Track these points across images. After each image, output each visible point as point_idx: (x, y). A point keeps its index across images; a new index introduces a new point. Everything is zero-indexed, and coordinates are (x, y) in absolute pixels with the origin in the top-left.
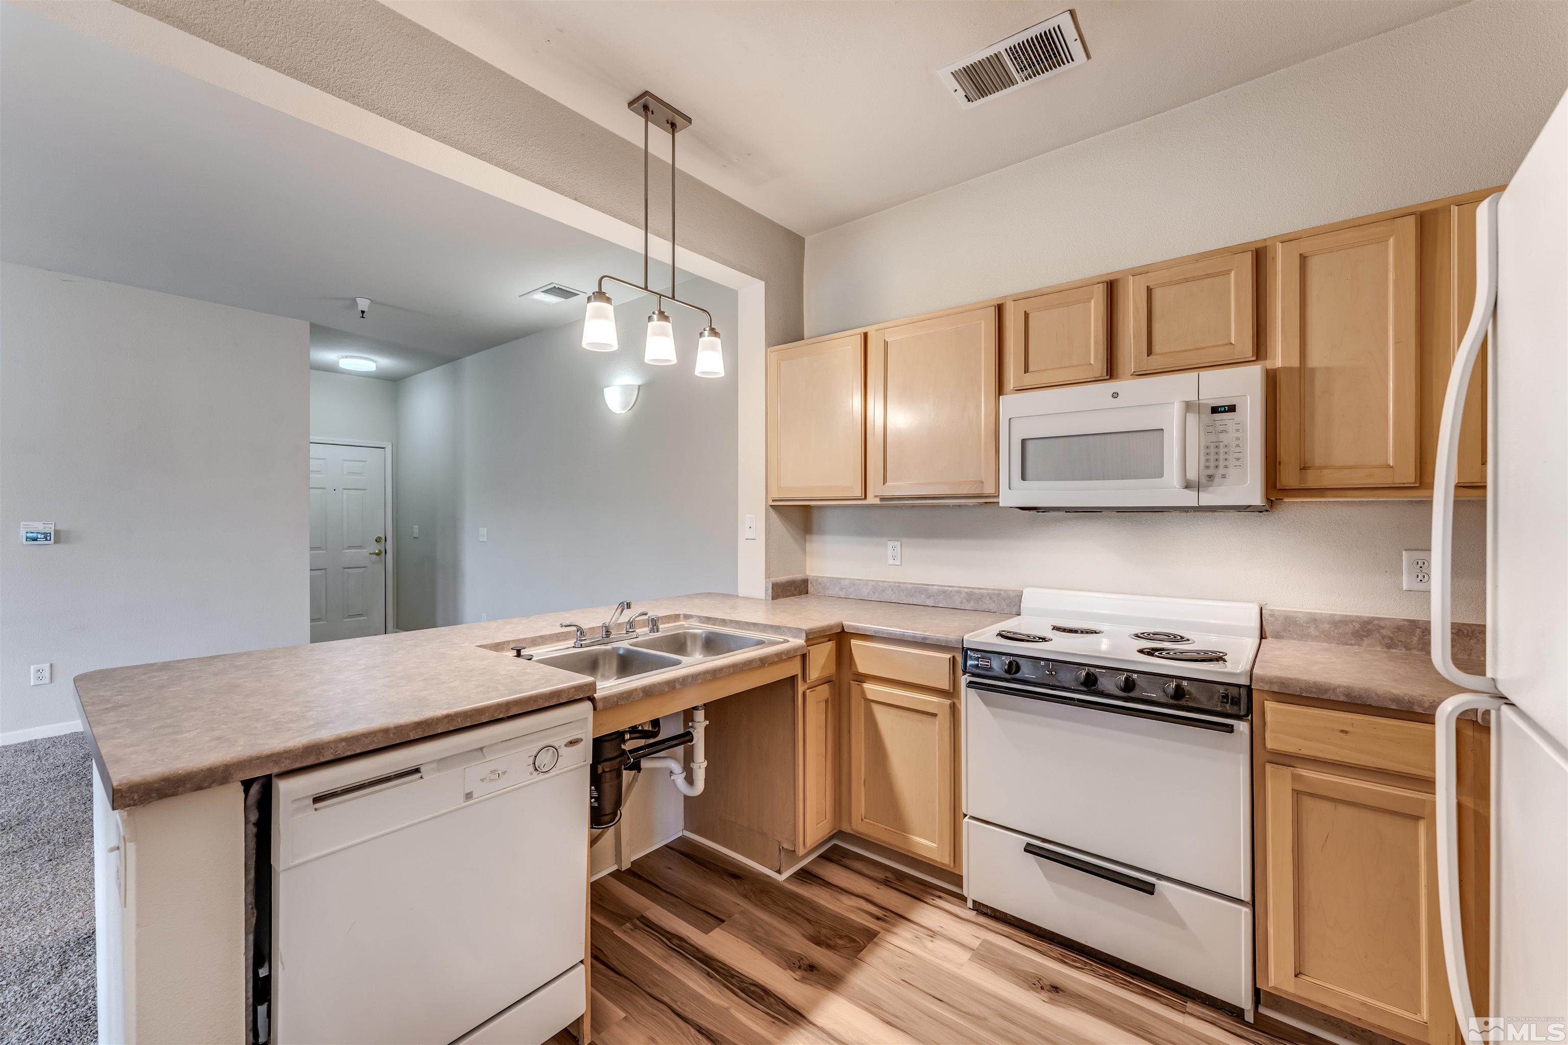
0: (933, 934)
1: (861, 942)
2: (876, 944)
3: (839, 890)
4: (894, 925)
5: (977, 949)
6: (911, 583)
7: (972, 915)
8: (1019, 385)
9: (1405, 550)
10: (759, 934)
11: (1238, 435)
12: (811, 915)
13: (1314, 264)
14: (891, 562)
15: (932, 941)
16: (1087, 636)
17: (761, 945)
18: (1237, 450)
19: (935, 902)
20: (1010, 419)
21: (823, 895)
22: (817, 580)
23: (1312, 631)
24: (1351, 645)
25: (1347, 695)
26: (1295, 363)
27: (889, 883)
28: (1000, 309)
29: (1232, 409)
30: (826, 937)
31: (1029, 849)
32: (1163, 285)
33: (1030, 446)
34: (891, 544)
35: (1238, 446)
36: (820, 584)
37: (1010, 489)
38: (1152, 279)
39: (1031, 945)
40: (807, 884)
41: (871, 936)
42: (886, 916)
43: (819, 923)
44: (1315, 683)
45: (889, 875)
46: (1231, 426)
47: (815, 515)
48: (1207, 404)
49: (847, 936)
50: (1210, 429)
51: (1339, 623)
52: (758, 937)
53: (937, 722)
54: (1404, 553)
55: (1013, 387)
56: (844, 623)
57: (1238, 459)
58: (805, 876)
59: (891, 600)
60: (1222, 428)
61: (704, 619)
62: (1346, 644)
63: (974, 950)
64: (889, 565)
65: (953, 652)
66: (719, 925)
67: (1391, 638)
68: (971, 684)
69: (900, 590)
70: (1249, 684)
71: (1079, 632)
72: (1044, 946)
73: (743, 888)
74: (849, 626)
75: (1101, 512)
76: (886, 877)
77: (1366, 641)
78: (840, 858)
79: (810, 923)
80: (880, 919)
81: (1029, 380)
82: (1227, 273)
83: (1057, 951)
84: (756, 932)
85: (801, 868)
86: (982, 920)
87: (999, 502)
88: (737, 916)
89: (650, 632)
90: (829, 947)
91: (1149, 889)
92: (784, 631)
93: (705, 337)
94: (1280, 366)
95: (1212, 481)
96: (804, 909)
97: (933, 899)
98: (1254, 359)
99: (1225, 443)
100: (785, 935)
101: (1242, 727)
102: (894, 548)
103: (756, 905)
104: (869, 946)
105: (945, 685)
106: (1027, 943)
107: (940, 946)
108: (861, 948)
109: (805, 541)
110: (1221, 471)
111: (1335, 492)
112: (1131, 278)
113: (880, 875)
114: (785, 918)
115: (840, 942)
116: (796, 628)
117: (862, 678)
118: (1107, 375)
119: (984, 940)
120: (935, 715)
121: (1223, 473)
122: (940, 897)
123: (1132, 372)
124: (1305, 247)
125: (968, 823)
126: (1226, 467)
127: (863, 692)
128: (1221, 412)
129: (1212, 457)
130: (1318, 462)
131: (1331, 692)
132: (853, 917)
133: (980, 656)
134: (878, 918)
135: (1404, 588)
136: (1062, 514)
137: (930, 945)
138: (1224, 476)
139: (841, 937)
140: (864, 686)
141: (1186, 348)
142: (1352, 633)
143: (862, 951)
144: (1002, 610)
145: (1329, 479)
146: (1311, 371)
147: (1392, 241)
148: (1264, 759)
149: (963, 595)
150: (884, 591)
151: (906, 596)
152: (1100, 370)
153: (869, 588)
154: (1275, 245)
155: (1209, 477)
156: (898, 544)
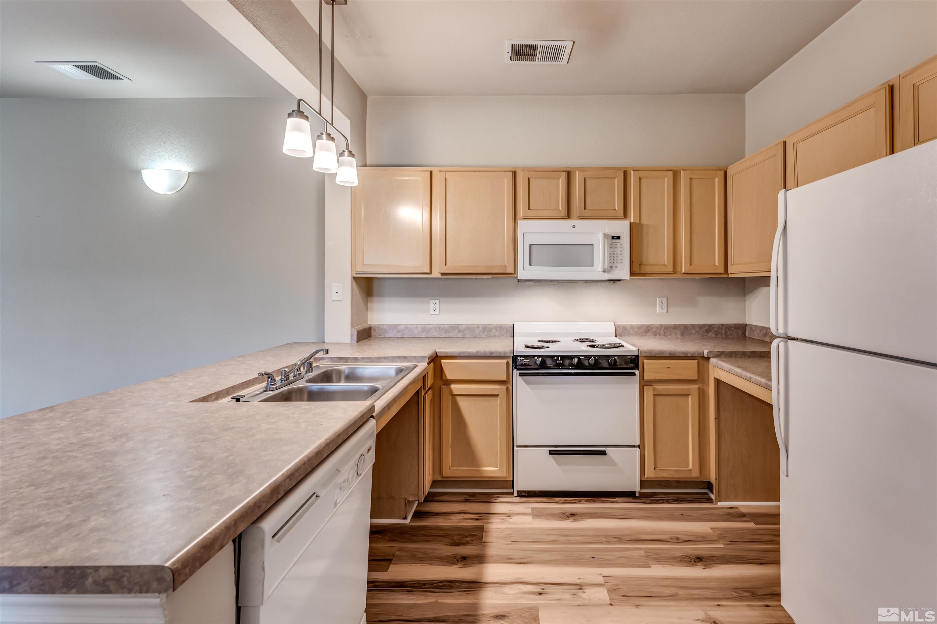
0: (509, 515)
1: (479, 534)
2: (486, 532)
3: (446, 514)
4: (488, 519)
5: (532, 513)
6: (448, 325)
7: (518, 499)
8: (525, 216)
9: (658, 297)
10: (420, 556)
11: (621, 249)
12: (441, 533)
13: (643, 181)
14: (434, 313)
15: (511, 518)
16: (555, 344)
17: (427, 561)
18: (621, 256)
19: (498, 500)
20: (524, 233)
21: (439, 520)
22: (379, 327)
23: (632, 332)
24: (644, 336)
25: (670, 353)
26: (638, 221)
27: (469, 501)
28: (515, 173)
29: (619, 238)
30: (459, 540)
31: (551, 453)
32: (590, 178)
33: (533, 247)
34: (432, 301)
35: (621, 254)
36: (381, 330)
37: (524, 270)
38: (587, 174)
39: (551, 501)
40: (425, 519)
41: (481, 529)
42: (480, 517)
43: (449, 535)
44: (660, 350)
45: (466, 496)
46: (619, 246)
47: (375, 284)
48: (610, 235)
49: (469, 535)
50: (611, 246)
51: (640, 327)
52: (420, 558)
53: (499, 399)
54: (658, 299)
55: (522, 216)
56: (436, 351)
57: (621, 260)
58: (418, 515)
59: (435, 336)
60: (616, 246)
61: (335, 359)
62: (642, 336)
63: (531, 514)
64: (431, 314)
65: (507, 359)
66: (390, 563)
67: (655, 332)
68: (521, 375)
69: (440, 329)
70: (638, 354)
71: (551, 342)
72: (557, 500)
73: (387, 537)
74: (440, 352)
75: (525, 282)
76: (465, 498)
77: (649, 334)
78: (432, 498)
79: (444, 537)
80: (479, 519)
81: (530, 214)
82: (614, 178)
83: (562, 499)
84: (418, 556)
85: (414, 512)
86: (524, 499)
87: (517, 277)
88: (397, 553)
89: (306, 373)
90: (464, 544)
91: (604, 453)
92: (410, 359)
93: (345, 156)
94: (633, 222)
95: (612, 269)
96: (435, 532)
97: (496, 499)
98: (624, 217)
99: (617, 252)
100: (436, 549)
101: (637, 372)
102: (435, 304)
103: (404, 542)
104: (484, 534)
105: (503, 377)
106: (549, 501)
107: (515, 519)
108: (481, 537)
109: (367, 301)
110: (615, 265)
111: (650, 275)
112: (577, 172)
113: (461, 498)
114: (428, 541)
115: (468, 539)
116: (420, 356)
117: (448, 383)
118: (567, 216)
119: (532, 508)
120: (497, 395)
121: (616, 265)
122: (498, 497)
123: (578, 216)
124: (641, 174)
125: (517, 450)
126: (617, 263)
127: (451, 391)
128: (615, 239)
129: (612, 258)
130: (644, 262)
131: (665, 353)
132: (464, 524)
133: (523, 359)
134: (478, 519)
135: (658, 312)
136: (532, 283)
137: (511, 520)
138: (616, 267)
139: (467, 537)
140: (452, 387)
141: (599, 209)
142: (644, 331)
143: (482, 538)
144: (503, 335)
145: (648, 269)
146: (643, 225)
147: (666, 179)
148: (644, 383)
149: (480, 329)
150: (429, 330)
151: (444, 333)
152: (564, 213)
153: (419, 330)
154: (631, 170)
155: (611, 267)
156: (437, 301)
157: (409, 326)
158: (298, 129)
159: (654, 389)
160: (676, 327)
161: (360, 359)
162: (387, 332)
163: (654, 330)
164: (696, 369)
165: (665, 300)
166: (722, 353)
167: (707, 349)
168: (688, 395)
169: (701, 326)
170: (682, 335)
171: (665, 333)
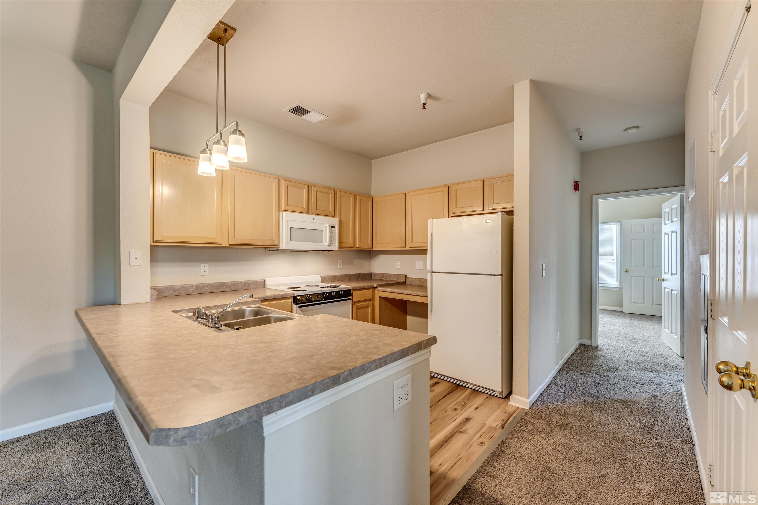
8: (284, 209)
11: (335, 234)
13: (342, 198)
14: (203, 274)
18: (335, 238)
20: (287, 220)
23: (328, 280)
25: (363, 287)
26: (340, 219)
28: (279, 179)
29: (335, 228)
32: (319, 192)
33: (293, 229)
37: (287, 243)
38: (317, 188)
46: (335, 232)
48: (331, 226)
50: (332, 232)
51: (332, 277)
54: (338, 261)
65: (291, 298)
68: (300, 307)
70: (351, 289)
77: (335, 280)
81: (287, 208)
82: (330, 194)
87: (277, 249)
98: (335, 216)
99: (334, 236)
102: (205, 267)
110: (332, 242)
111: (344, 248)
112: (313, 186)
118: (308, 212)
123: (313, 213)
124: (341, 193)
126: (334, 241)
128: (333, 228)
129: (331, 239)
130: (342, 241)
131: (361, 287)
133: (300, 297)
141: (324, 210)
144: (258, 287)
145: (344, 245)
146: (341, 221)
147: (351, 198)
148: (353, 303)
149: (243, 284)
150: (203, 288)
151: (215, 289)
152: (306, 210)
153: (193, 288)
154: (337, 191)
155: (331, 243)
156: (207, 265)
157: (184, 286)
158: (237, 142)
159: (357, 306)
160: (346, 276)
161: (212, 307)
162: (164, 292)
163: (338, 278)
164: (371, 294)
165: (341, 261)
166: (381, 284)
167: (375, 284)
168: (368, 307)
169: (356, 274)
170: (349, 280)
171: (342, 279)
